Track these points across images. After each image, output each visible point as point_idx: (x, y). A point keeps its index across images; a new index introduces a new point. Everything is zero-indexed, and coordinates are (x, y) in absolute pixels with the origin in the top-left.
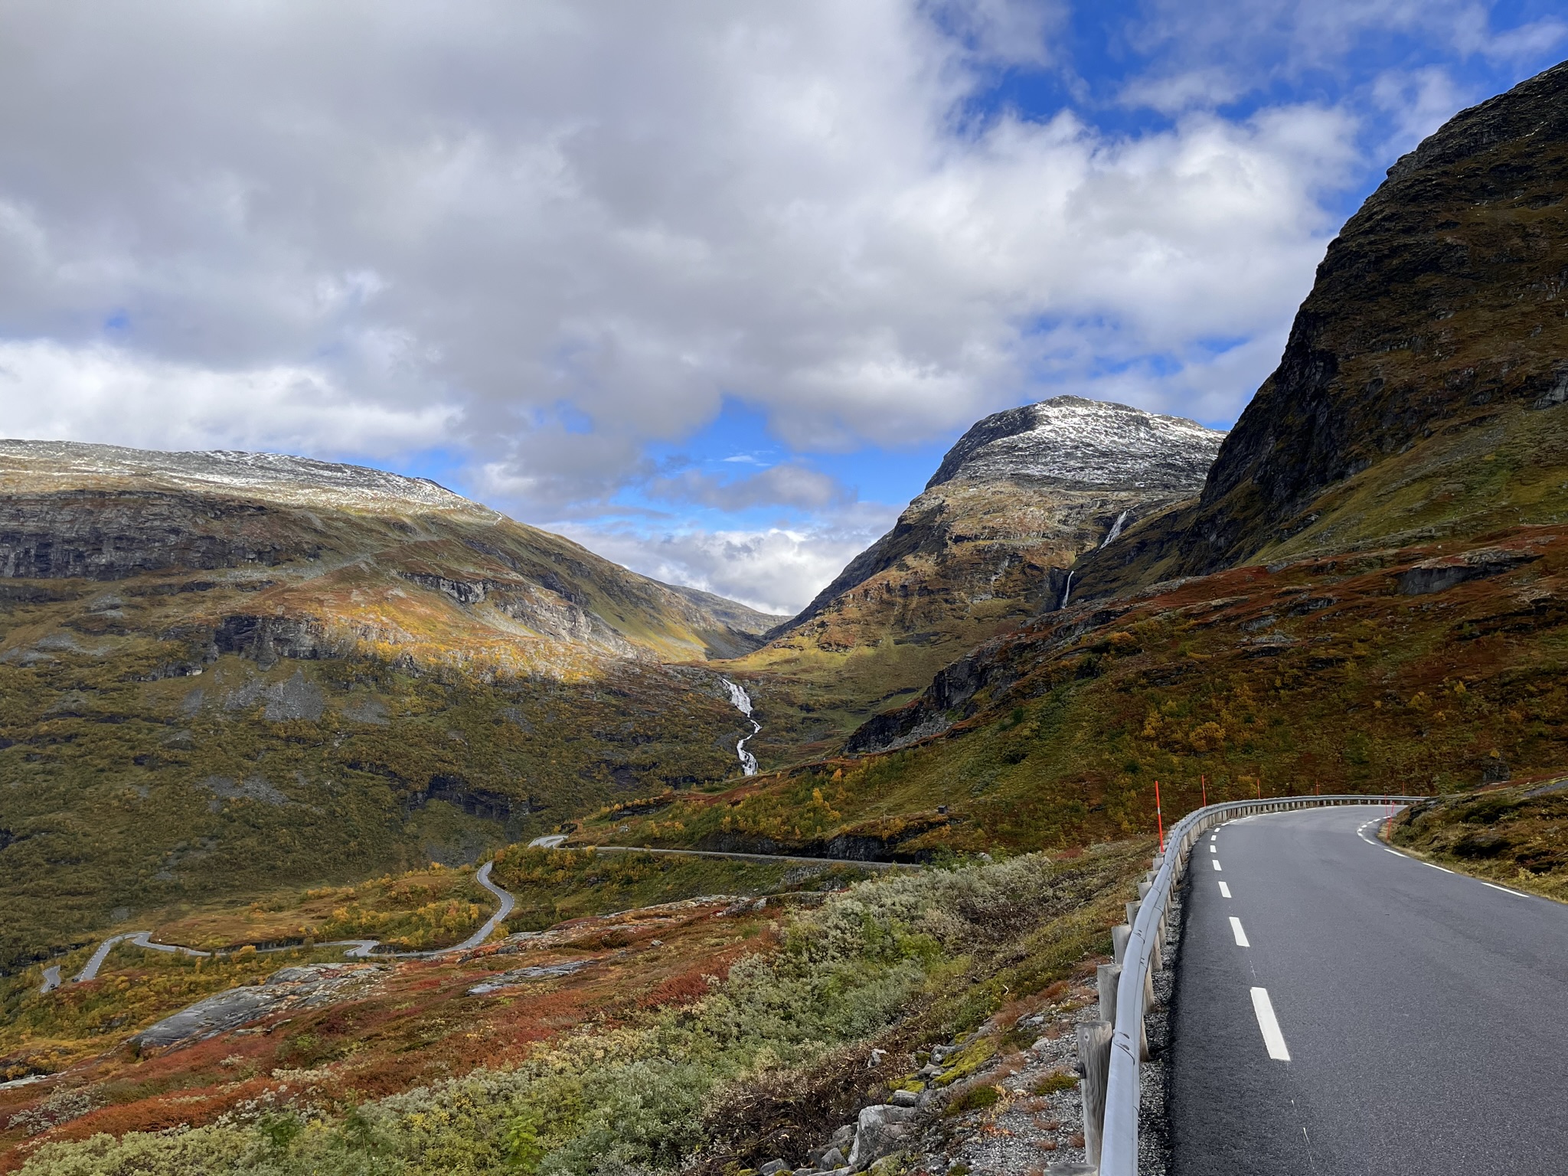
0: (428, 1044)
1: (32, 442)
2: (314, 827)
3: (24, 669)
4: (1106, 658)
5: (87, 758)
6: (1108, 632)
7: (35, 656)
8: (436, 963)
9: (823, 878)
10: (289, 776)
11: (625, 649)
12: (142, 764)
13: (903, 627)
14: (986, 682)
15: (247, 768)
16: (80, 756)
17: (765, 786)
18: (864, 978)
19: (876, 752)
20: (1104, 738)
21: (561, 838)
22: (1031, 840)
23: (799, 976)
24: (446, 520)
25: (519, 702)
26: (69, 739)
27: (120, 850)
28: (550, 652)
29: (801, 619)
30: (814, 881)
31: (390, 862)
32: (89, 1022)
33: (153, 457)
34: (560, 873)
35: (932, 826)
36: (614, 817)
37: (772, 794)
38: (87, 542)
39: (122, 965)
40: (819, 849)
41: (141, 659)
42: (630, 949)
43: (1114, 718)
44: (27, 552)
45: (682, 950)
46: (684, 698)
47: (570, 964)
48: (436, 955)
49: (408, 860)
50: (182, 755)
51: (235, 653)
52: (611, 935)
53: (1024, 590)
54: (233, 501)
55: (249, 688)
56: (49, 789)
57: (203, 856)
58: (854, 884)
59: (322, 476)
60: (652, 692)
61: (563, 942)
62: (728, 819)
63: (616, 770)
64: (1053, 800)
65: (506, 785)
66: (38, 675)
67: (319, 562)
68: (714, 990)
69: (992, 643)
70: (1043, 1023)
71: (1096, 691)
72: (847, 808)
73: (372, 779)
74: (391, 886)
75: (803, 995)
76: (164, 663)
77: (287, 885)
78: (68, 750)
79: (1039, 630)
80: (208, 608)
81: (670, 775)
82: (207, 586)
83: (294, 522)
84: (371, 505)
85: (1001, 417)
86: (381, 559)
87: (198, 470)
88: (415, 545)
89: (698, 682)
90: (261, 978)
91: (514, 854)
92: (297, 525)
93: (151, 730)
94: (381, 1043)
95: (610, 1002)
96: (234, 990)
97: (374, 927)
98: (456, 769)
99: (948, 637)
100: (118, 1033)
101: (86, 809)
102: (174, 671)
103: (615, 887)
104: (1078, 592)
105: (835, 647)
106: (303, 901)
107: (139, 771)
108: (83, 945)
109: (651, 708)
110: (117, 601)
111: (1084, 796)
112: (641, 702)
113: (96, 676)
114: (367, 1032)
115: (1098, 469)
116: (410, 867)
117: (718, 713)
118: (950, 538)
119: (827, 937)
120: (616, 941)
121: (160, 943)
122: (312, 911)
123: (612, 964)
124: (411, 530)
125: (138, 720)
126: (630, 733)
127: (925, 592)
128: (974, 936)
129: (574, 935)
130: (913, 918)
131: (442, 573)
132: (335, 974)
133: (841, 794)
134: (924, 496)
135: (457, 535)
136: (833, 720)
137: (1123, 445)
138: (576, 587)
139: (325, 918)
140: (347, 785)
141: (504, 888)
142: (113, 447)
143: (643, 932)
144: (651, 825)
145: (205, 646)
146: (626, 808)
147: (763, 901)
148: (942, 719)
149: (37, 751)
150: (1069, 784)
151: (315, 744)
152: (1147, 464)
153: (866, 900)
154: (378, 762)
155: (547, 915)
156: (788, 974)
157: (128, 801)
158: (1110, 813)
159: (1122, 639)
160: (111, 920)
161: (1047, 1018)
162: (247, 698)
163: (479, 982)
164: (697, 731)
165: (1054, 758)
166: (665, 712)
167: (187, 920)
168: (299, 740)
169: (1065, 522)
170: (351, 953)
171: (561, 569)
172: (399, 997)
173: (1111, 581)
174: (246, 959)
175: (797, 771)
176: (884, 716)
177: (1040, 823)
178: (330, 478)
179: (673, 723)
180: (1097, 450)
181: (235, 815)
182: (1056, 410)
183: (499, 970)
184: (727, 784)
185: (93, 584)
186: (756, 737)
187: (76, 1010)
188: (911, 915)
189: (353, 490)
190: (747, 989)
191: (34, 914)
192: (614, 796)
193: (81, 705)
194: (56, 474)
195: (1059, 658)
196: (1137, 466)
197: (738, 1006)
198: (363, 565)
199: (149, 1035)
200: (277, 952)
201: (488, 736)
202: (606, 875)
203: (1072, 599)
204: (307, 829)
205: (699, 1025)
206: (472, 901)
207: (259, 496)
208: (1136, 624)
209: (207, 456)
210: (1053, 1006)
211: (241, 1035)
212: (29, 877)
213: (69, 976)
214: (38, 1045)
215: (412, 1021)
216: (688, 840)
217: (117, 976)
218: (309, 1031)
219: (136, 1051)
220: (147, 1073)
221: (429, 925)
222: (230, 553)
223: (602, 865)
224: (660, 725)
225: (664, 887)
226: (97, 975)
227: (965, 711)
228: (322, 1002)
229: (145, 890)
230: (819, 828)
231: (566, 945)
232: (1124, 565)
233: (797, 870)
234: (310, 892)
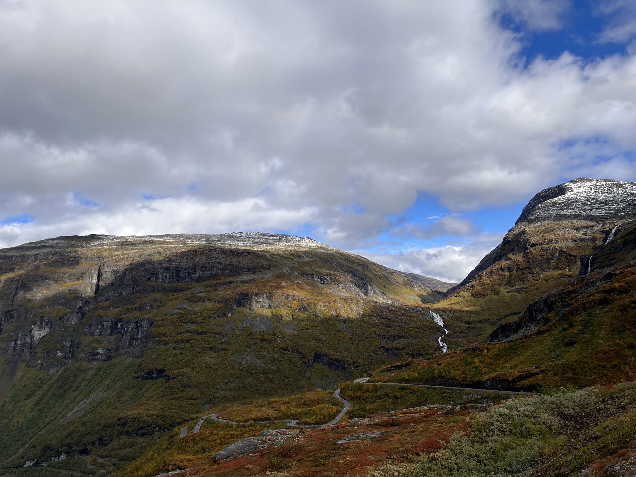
0: (324, 464)
1: (173, 235)
2: (272, 374)
3: (172, 316)
4: (613, 295)
5: (194, 348)
6: (612, 283)
7: (176, 311)
8: (322, 430)
9: (482, 398)
10: (262, 354)
11: (387, 300)
12: (212, 350)
13: (510, 286)
14: (553, 309)
15: (248, 351)
16: (192, 348)
17: (452, 357)
18: (514, 445)
19: (502, 341)
20: (615, 333)
21: (367, 379)
22: (583, 381)
23: (482, 443)
24: (315, 252)
25: (346, 323)
26: (188, 341)
27: (206, 383)
28: (357, 302)
29: (463, 284)
30: (478, 399)
31: (300, 389)
32: (197, 449)
33: (212, 237)
34: (368, 394)
35: (533, 375)
36: (388, 370)
37: (456, 360)
38: (192, 269)
39: (208, 427)
40: (479, 385)
41: (211, 311)
42: (401, 427)
43: (620, 323)
44: (173, 274)
45: (424, 428)
46: (414, 320)
47: (376, 433)
48: (322, 427)
49: (307, 388)
50: (226, 347)
51: (242, 307)
52: (392, 421)
53: (568, 266)
54: (239, 250)
55: (247, 320)
56: (182, 360)
57: (234, 385)
58: (503, 401)
59: (269, 239)
60: (400, 318)
61: (373, 423)
62: (437, 371)
63: (387, 350)
64: (593, 363)
65: (343, 357)
66: (177, 318)
67: (270, 271)
68: (444, 447)
69: (555, 291)
70: (620, 470)
71: (610, 311)
72: (491, 366)
73: (293, 355)
74: (302, 398)
75: (485, 451)
76: (218, 312)
77: (264, 397)
78: (188, 345)
79: (578, 284)
80: (232, 291)
81: (410, 353)
82: (231, 282)
83: (261, 257)
84: (287, 249)
85: (549, 190)
86: (292, 269)
87: (227, 240)
88: (304, 262)
89: (419, 313)
90: (256, 433)
91: (349, 385)
92: (261, 258)
93: (215, 337)
94: (304, 463)
95: (397, 450)
96: (247, 439)
97: (296, 414)
98: (324, 350)
99: (532, 289)
100: (207, 454)
101: (194, 367)
102: (222, 315)
103: (391, 400)
104: (595, 266)
105: (479, 296)
106: (270, 403)
107: (211, 352)
108: (194, 419)
109: (400, 324)
110: (202, 290)
111: (608, 360)
112: (396, 322)
113: (196, 318)
114: (298, 458)
115: (599, 209)
116: (309, 391)
117: (429, 326)
118: (529, 245)
119: (493, 425)
120: (394, 424)
121: (221, 419)
122: (273, 407)
123: (395, 433)
124: (302, 257)
125: (210, 334)
126: (392, 335)
127: (519, 269)
128: (566, 427)
129: (377, 420)
130: (534, 418)
131: (314, 273)
132: (284, 433)
133: (488, 361)
134: (515, 228)
135: (319, 258)
136: (481, 328)
137: (611, 197)
138: (366, 275)
139: (278, 410)
140: (283, 357)
141: (346, 400)
142: (199, 234)
143: (406, 420)
144: (404, 374)
145: (231, 305)
146: (393, 367)
147: (458, 408)
148: (533, 326)
149: (178, 346)
150: (600, 355)
151: (271, 341)
152: (624, 205)
153: (510, 408)
154: (294, 348)
155: (363, 411)
156: (477, 441)
157: (208, 364)
158: (622, 368)
159: (620, 286)
160: (204, 409)
161: (622, 468)
162: (246, 324)
163: (340, 439)
164: (420, 334)
165: (591, 343)
166: (406, 326)
167: (229, 410)
168: (265, 340)
169: (585, 234)
170: (288, 425)
171: (359, 269)
172: (309, 443)
173: (612, 260)
174: (251, 425)
175: (466, 350)
176: (505, 325)
177: (587, 374)
178: (272, 239)
179: (410, 331)
180: (598, 201)
181: (244, 369)
182: (575, 184)
183: (347, 434)
184: (435, 356)
185: (194, 284)
186: (446, 336)
187: (193, 444)
188: (533, 416)
189: (281, 243)
190: (458, 448)
191: (178, 407)
192: (387, 361)
193: (191, 328)
194: (181, 245)
195: (589, 296)
196: (619, 206)
197: (456, 455)
198: (285, 272)
199: (219, 455)
200: (261, 424)
201: (335, 337)
202: (386, 395)
203: (593, 269)
204: (270, 375)
205: (439, 463)
206: (333, 405)
207: (248, 248)
208: (627, 279)
209: (230, 235)
210: (624, 461)
211: (252, 456)
212: (176, 393)
213: (190, 431)
214: (180, 458)
215: (315, 454)
216: (420, 380)
217: (206, 431)
218: (276, 456)
219: (214, 461)
220: (219, 470)
221: (317, 414)
222: (239, 270)
223: (385, 391)
224: (404, 331)
225: (411, 401)
226: (199, 431)
227: (544, 322)
228: (280, 444)
229: (215, 398)
230: (478, 375)
231: (375, 424)
232: (617, 252)
233: (470, 394)
234: (272, 400)
